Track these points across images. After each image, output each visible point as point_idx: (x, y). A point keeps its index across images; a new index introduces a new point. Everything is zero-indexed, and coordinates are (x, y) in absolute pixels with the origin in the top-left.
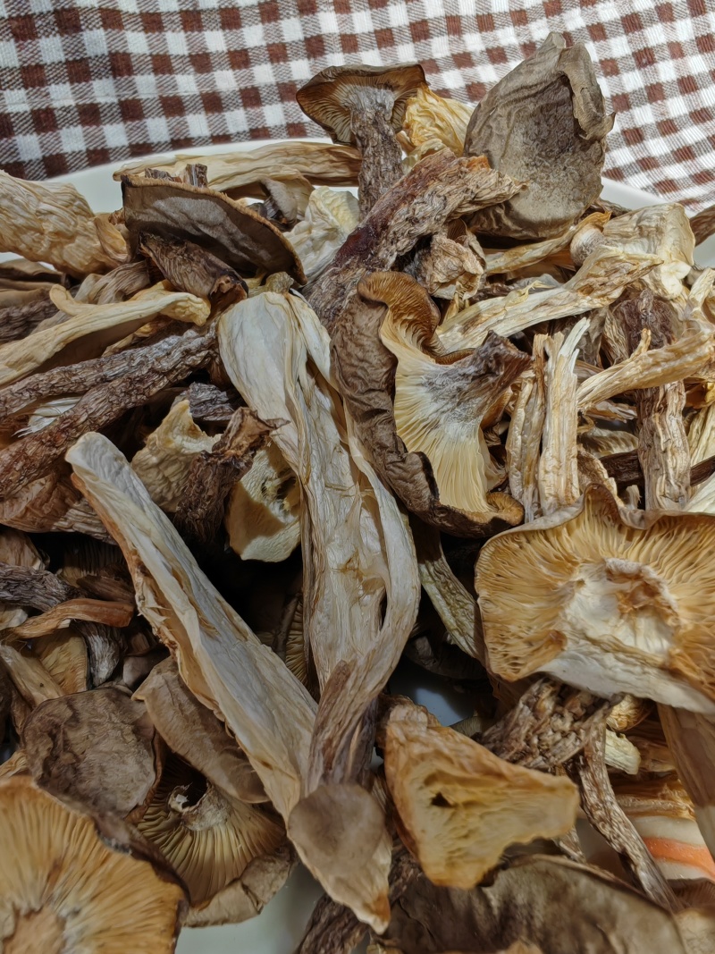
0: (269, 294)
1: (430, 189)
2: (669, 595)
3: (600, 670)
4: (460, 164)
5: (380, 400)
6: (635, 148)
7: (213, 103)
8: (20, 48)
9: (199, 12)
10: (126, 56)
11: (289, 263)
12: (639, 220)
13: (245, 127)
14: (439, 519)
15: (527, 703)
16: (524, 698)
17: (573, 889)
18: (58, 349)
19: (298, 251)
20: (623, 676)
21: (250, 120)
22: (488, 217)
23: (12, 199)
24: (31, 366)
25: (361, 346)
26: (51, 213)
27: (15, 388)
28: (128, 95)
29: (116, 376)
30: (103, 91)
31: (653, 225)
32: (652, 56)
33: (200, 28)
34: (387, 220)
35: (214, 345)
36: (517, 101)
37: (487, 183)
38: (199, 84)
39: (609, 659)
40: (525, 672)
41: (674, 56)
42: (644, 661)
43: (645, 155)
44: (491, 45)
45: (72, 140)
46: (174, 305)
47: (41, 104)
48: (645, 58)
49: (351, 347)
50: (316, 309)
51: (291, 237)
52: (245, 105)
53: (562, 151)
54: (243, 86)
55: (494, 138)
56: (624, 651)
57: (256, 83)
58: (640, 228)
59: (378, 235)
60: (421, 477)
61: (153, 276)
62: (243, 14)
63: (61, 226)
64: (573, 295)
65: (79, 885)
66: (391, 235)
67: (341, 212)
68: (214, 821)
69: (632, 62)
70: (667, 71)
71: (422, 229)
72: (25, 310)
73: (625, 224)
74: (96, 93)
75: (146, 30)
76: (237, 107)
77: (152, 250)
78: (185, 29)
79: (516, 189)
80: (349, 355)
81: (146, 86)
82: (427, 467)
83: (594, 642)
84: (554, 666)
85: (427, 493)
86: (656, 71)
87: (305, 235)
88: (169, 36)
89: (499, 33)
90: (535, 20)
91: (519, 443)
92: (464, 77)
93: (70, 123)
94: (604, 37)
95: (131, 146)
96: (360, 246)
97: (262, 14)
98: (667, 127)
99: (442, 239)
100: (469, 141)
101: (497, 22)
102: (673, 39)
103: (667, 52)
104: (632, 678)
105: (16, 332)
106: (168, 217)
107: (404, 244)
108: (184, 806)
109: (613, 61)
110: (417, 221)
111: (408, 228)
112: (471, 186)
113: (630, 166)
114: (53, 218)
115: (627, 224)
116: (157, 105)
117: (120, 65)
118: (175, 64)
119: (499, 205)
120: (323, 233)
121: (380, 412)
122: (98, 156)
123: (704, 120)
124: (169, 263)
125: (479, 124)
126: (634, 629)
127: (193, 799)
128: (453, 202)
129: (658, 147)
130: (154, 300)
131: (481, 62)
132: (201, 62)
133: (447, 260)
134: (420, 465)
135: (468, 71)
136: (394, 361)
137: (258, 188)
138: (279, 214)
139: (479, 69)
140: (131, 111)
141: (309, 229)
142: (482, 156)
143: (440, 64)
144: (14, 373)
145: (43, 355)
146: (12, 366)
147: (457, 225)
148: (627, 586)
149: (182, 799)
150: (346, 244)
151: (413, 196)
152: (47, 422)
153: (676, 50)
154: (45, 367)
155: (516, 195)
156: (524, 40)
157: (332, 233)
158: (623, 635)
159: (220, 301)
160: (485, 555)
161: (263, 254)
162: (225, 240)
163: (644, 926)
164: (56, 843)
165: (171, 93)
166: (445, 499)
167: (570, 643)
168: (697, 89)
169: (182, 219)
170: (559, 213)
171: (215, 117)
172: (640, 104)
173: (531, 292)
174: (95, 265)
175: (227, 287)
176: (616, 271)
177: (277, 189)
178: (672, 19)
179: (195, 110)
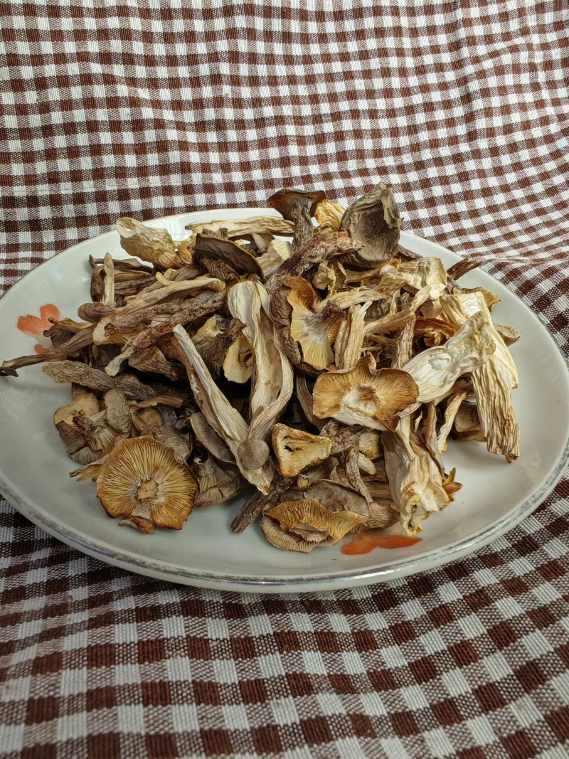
0: (248, 282)
1: (320, 245)
2: (378, 394)
3: (351, 417)
4: (335, 235)
5: (286, 322)
6: (455, 224)
7: (230, 188)
8: (138, 158)
9: (227, 143)
10: (189, 164)
11: (258, 271)
12: (419, 264)
13: (245, 200)
14: (304, 368)
15: (326, 429)
16: (325, 427)
17: (335, 493)
18: (166, 296)
19: (262, 267)
20: (357, 419)
21: (248, 197)
22: (348, 257)
23: (144, 236)
24: (155, 301)
25: (280, 302)
26: (157, 242)
27: (150, 309)
28: (187, 182)
29: (186, 309)
30: (175, 180)
31: (425, 266)
32: (468, 176)
33: (227, 151)
34: (301, 256)
35: (225, 299)
36: (362, 210)
37: (345, 243)
38: (223, 178)
39: (355, 414)
40: (325, 416)
41: (479, 177)
42: (366, 415)
43: (460, 228)
44: (380, 165)
45: (158, 202)
46: (212, 283)
47: (144, 185)
48: (463, 177)
49: (277, 303)
50: (267, 290)
51: (260, 260)
52: (246, 190)
53: (381, 232)
54: (246, 180)
55: (352, 225)
56: (360, 411)
57: (253, 179)
58: (419, 267)
59: (297, 262)
60: (297, 350)
61: (203, 271)
62: (249, 144)
63: (161, 247)
64: (375, 293)
65: (163, 475)
66: (302, 262)
67: (284, 250)
68: (209, 473)
69: (457, 178)
70: (475, 184)
71: (316, 260)
72: (139, 282)
73: (413, 265)
74: (172, 181)
75: (199, 151)
76: (242, 190)
77: (206, 261)
78: (219, 151)
79: (360, 246)
80: (276, 305)
81: (197, 178)
82: (300, 346)
83: (350, 408)
84: (335, 415)
85: (299, 357)
86: (469, 184)
87: (267, 259)
88: (211, 154)
89: (385, 159)
90: (405, 153)
91: (340, 345)
92: (363, 181)
93: (158, 194)
94: (442, 165)
95: (186, 207)
96: (290, 266)
97: (259, 145)
98: (474, 214)
99: (324, 265)
100: (341, 225)
101: (385, 153)
102: (480, 168)
103: (476, 175)
104: (361, 420)
105: (133, 292)
106: (212, 249)
107: (307, 266)
108: (200, 462)
109: (446, 177)
110: (313, 257)
111: (310, 260)
112: (338, 245)
113: (451, 233)
114: (158, 244)
115: (415, 265)
116: (201, 188)
117: (185, 168)
118: (212, 168)
119: (353, 253)
120: (274, 259)
121: (285, 326)
122: (169, 211)
123: (494, 212)
124: (211, 266)
125: (346, 218)
126: (366, 405)
127: (203, 461)
128: (330, 250)
129: (467, 224)
130: (203, 281)
131: (373, 174)
132: (226, 167)
133: (322, 274)
134: (297, 346)
135: (366, 178)
136: (292, 309)
137: (248, 237)
138: (256, 249)
139: (372, 177)
140: (188, 190)
141: (269, 257)
142: (346, 232)
143: (351, 174)
144: (147, 304)
145: (160, 298)
146: (146, 301)
147: (333, 259)
148: (366, 392)
149: (200, 460)
150: (283, 265)
151: (313, 247)
152: (158, 323)
153: (482, 174)
154: (160, 302)
155: (360, 249)
156: (398, 163)
157: (279, 259)
158: (361, 407)
159: (230, 283)
160: (319, 380)
161: (247, 266)
162: (233, 260)
163: (356, 503)
164: (157, 460)
165: (209, 182)
166: (306, 360)
167: (342, 409)
168: (492, 195)
169: (217, 251)
170: (380, 258)
171: (230, 195)
172: (459, 200)
173: (360, 290)
174: (171, 265)
175: (233, 277)
176: (392, 283)
177: (257, 239)
178: (480, 158)
179: (220, 191)
